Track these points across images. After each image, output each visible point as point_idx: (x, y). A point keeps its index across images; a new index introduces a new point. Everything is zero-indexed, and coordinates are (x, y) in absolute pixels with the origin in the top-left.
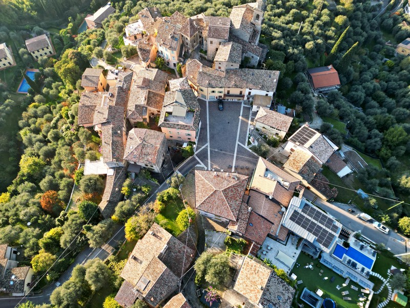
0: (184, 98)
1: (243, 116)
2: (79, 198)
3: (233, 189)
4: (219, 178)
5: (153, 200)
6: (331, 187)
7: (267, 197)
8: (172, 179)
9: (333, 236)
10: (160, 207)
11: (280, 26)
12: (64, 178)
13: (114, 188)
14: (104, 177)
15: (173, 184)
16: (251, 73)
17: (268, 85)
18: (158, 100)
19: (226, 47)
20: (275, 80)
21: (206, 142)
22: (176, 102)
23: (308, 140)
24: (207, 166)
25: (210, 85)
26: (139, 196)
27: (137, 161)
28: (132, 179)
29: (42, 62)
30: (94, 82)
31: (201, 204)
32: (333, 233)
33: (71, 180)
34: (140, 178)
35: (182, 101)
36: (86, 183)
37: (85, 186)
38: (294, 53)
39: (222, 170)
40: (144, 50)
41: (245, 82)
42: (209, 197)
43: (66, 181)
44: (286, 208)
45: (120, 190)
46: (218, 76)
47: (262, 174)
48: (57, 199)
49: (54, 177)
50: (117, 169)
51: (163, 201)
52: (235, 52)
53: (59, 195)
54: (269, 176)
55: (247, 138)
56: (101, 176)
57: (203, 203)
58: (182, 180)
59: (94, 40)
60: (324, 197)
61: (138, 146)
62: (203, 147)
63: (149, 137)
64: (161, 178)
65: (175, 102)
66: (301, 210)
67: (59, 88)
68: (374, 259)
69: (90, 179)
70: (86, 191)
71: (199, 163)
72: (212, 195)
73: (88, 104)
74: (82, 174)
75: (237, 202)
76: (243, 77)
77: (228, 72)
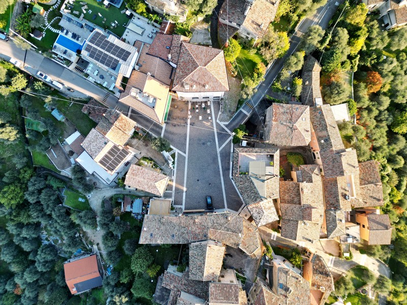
0: (255, 188)
1: (182, 191)
3: (187, 72)
4: (202, 83)
10: (258, 67)
12: (366, 107)
16: (175, 238)
17: (154, 223)
18: (287, 195)
19: (211, 271)
20: (145, 229)
21: (221, 153)
22: (263, 181)
23: (109, 153)
24: (217, 124)
30: (374, 221)
31: (218, 54)
35: (257, 183)
40: (321, 273)
41: (182, 225)
42: (211, 60)
44: (134, 69)
45: (304, 83)
46: (217, 229)
47: (158, 101)
50: (313, 103)
52: (199, 263)
53: (366, 88)
54: (151, 100)
55: (176, 162)
61: (297, 120)
62: (224, 145)
63: (287, 135)
65: (265, 180)
66: (120, 62)
68: (55, 44)
69: (339, 94)
73: (371, 186)
76: (185, 232)
77: (205, 236)
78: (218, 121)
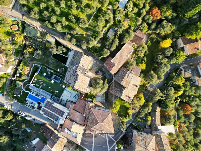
2: (172, 111)
3: (93, 124)
4: (101, 130)
5: (133, 115)
6: (43, 132)
7: (76, 122)
8: (126, 127)
9: (45, 107)
10: (129, 111)
12: (183, 121)
13: (155, 119)
14: (162, 124)
15: (125, 124)
24: (108, 136)
26: (141, 115)
27: (147, 135)
28: (147, 124)
31: (109, 115)
32: (45, 108)
33: (179, 121)
34: (143, 126)
36: (171, 120)
37: (171, 118)
39: (100, 134)
42: (105, 119)
43: (182, 120)
44: (66, 118)
45: (152, 118)
47: (78, 134)
48: (183, 110)
49: (188, 121)
50: (157, 130)
51: (128, 114)
53: (183, 112)
54: (75, 134)
56: (164, 125)
57: (108, 115)
58: (120, 126)
60: (48, 125)
61: (148, 144)
62: (111, 148)
64: (132, 127)
66: (59, 118)
68: (27, 98)
69: (169, 122)
70: (170, 115)
71: (113, 137)
72: (104, 120)
74: (175, 125)
75: (90, 118)
78: (108, 135)
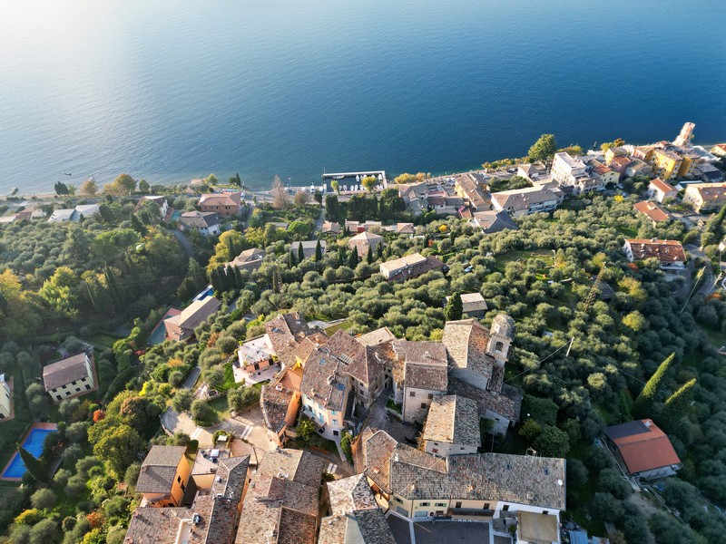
0: (364, 537)
11: (530, 342)
16: (504, 463)
17: (546, 492)
19: (445, 407)
20: (560, 483)
25: (418, 494)
29: (66, 410)
30: (163, 481)
38: (573, 401)
40: (276, 406)
41: (494, 484)
46: (434, 472)
52: (464, 419)
59: (175, 372)
67: (90, 472)
76: (488, 472)
77: (454, 462)
